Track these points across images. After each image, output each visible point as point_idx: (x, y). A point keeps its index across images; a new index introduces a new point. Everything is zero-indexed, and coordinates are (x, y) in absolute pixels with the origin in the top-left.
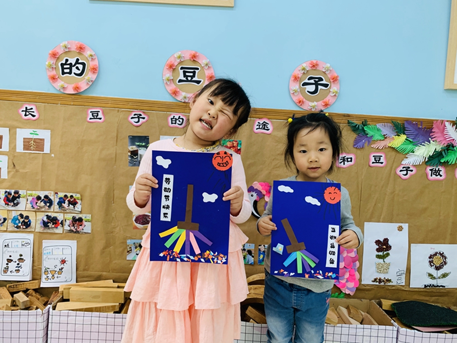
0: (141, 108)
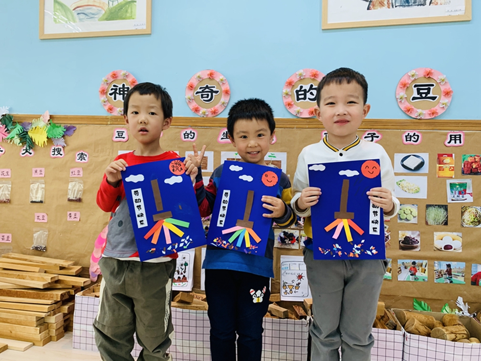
0: (375, 127)
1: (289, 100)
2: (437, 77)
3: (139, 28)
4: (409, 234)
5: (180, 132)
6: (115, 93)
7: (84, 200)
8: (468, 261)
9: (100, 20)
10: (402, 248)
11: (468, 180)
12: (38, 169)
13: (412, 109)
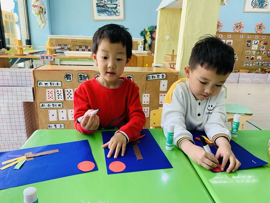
0: (250, 35)
1: (235, 28)
2: (263, 24)
4: (253, 57)
8: (262, 61)
10: (251, 60)
11: (265, 46)
13: (257, 31)
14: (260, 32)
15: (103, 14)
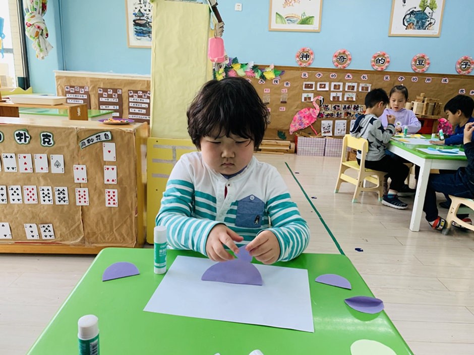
0: (403, 75)
1: (374, 63)
2: (426, 57)
3: (315, 29)
5: (330, 75)
6: (303, 57)
7: (287, 102)
9: (297, 24)
12: (267, 89)
13: (416, 69)
14: (420, 70)
15: (144, 38)
